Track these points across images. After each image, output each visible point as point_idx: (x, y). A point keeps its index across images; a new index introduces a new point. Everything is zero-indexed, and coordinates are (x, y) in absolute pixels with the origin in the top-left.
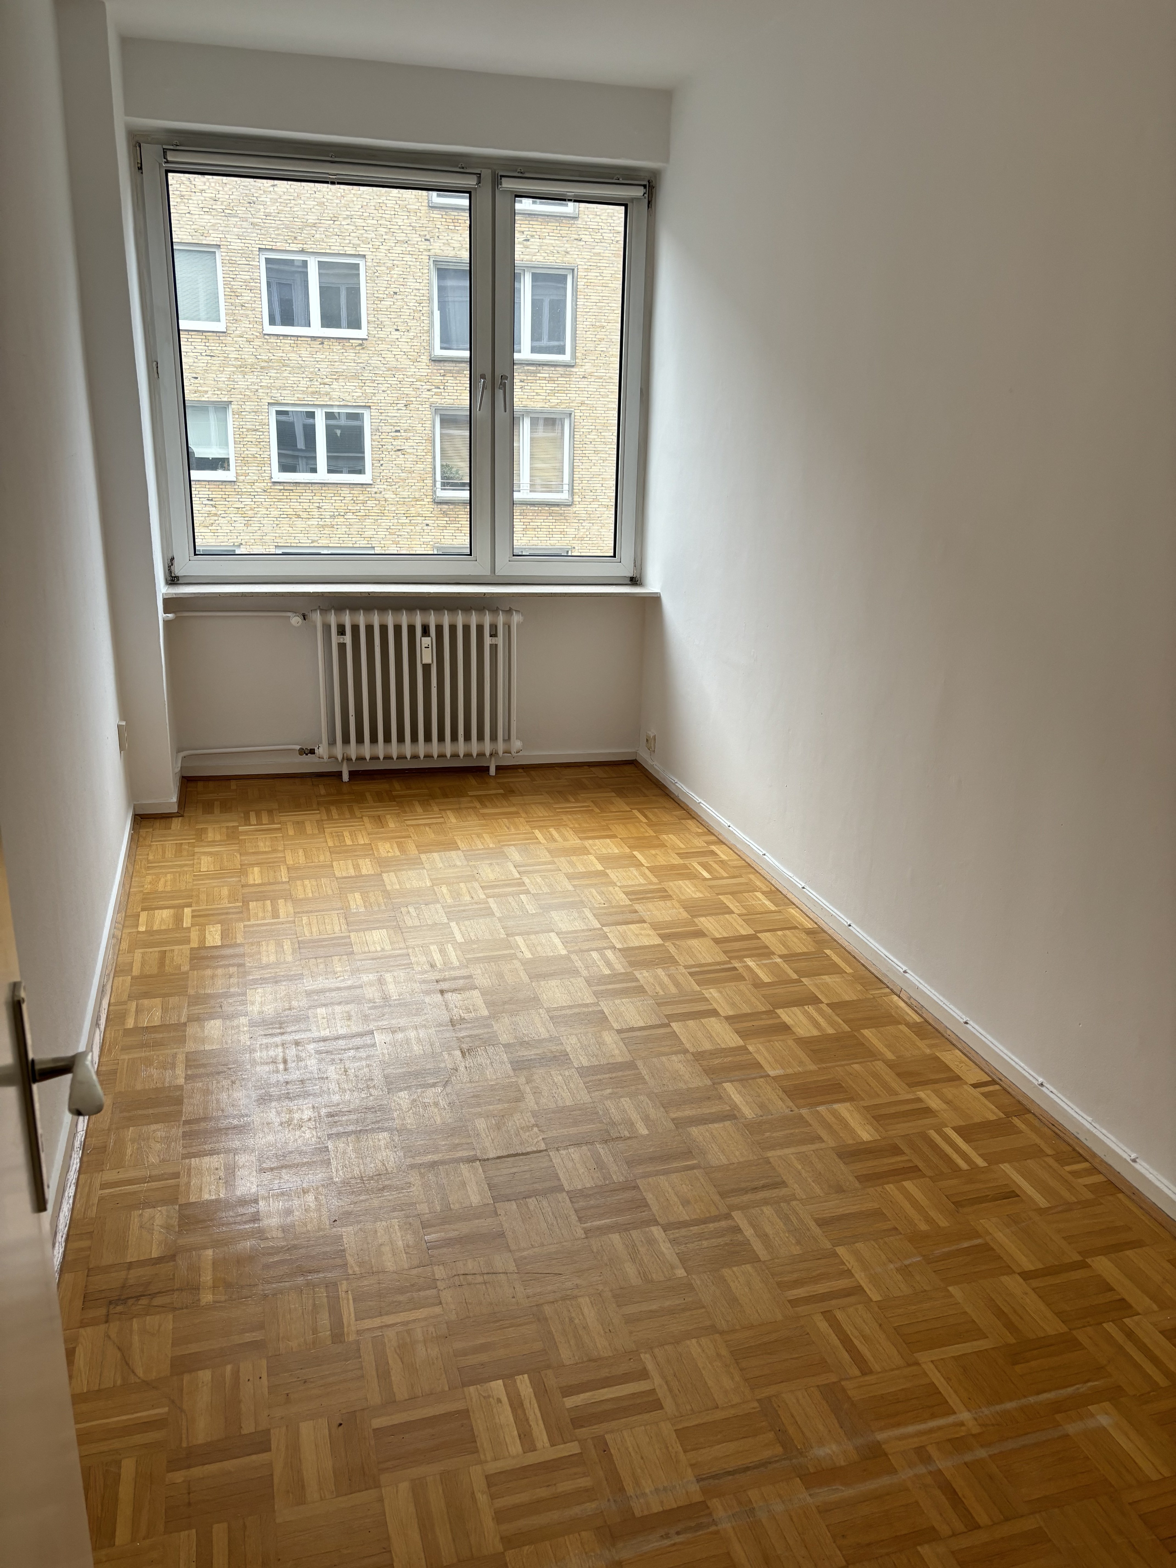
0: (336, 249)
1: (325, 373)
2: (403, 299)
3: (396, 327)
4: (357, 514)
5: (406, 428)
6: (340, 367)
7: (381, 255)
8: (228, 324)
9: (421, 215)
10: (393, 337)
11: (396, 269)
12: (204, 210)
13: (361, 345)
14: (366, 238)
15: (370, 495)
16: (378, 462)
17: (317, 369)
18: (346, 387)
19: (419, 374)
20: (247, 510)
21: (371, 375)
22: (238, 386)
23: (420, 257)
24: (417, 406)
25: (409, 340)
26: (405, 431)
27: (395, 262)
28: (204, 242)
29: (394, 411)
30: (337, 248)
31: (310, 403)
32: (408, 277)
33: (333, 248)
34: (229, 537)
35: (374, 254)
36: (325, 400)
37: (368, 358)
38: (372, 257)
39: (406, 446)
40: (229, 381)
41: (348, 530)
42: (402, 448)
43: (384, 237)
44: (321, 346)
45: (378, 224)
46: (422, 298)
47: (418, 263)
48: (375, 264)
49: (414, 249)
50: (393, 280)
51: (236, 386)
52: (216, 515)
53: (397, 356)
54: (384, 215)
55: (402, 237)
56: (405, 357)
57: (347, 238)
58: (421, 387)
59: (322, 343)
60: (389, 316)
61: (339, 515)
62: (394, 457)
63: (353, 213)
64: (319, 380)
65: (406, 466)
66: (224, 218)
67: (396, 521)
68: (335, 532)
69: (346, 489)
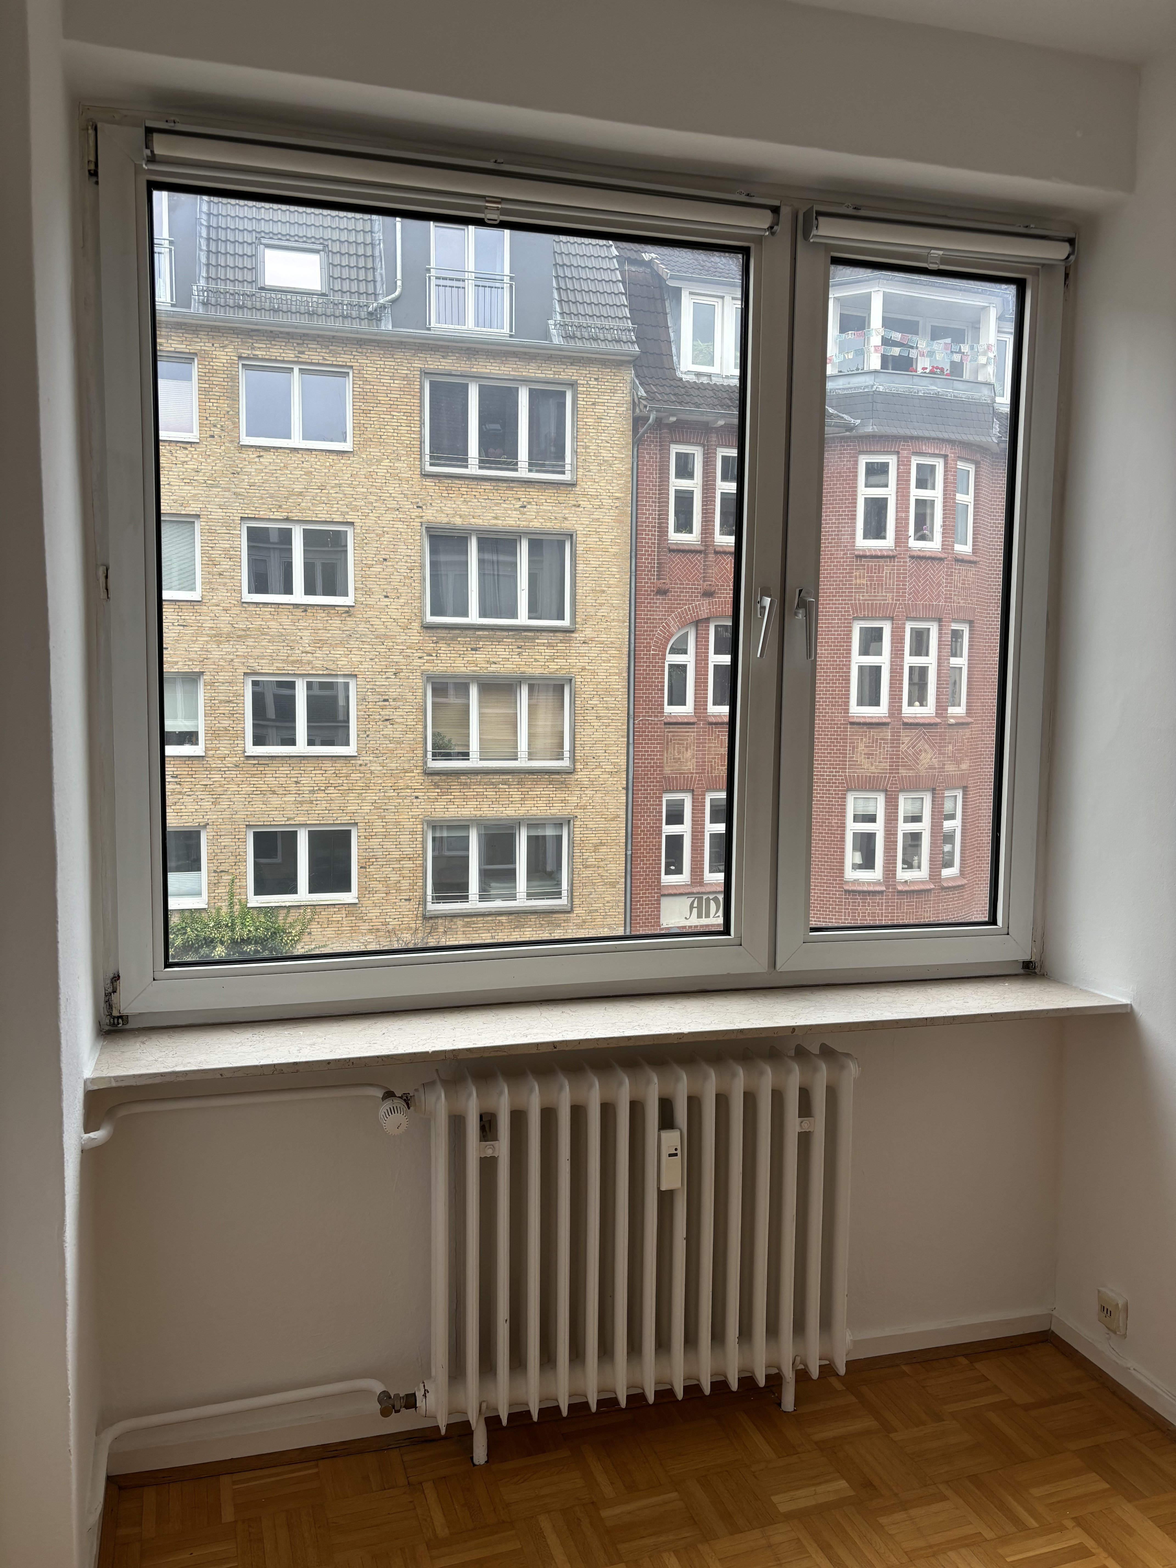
0: (323, 517)
1: (307, 641)
2: (393, 566)
3: (385, 594)
4: (339, 788)
5: (395, 697)
6: (324, 635)
7: (370, 522)
8: (204, 593)
9: (413, 483)
10: (382, 603)
11: (387, 536)
12: (185, 481)
13: (347, 612)
14: (356, 505)
15: (354, 768)
16: (363, 732)
17: (298, 638)
18: (330, 655)
19: (410, 641)
20: (215, 787)
21: (357, 643)
22: (211, 656)
23: (412, 523)
24: (407, 674)
25: (400, 607)
26: (394, 700)
27: (385, 529)
28: (183, 512)
29: (383, 680)
30: (324, 516)
31: (290, 672)
32: (399, 543)
33: (319, 516)
34: (195, 817)
35: (363, 521)
36: (308, 670)
37: (355, 626)
38: (361, 524)
39: (396, 715)
40: (202, 651)
41: (328, 805)
42: (391, 718)
43: (374, 505)
44: (303, 614)
45: (368, 492)
46: (413, 564)
47: (410, 530)
48: (364, 531)
49: (405, 516)
50: (383, 546)
51: (209, 656)
52: (180, 793)
53: (386, 624)
54: (374, 484)
55: (393, 504)
56: (395, 624)
57: (335, 506)
58: (411, 655)
59: (306, 611)
60: (378, 583)
61: (319, 790)
62: (381, 727)
63: (341, 481)
64: (301, 648)
65: (394, 736)
66: (205, 488)
67: (383, 794)
68: (314, 808)
69: (328, 762)
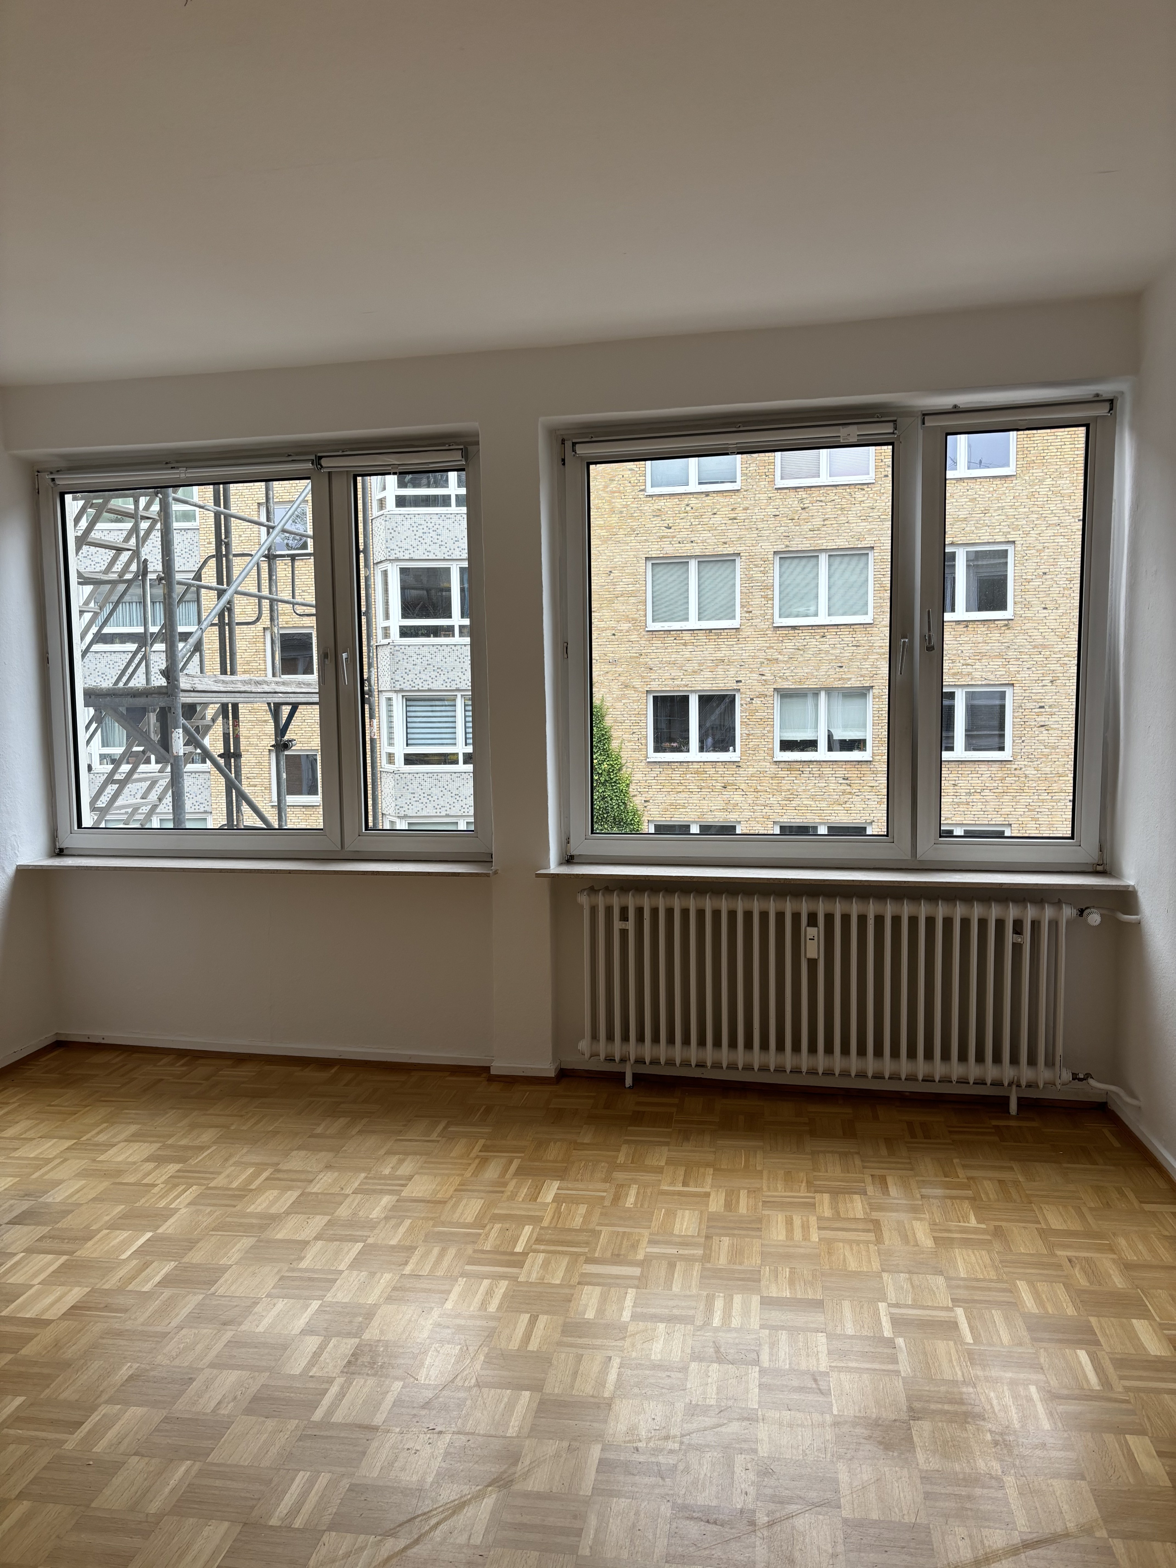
0: (985, 539)
1: (967, 655)
2: (1052, 578)
3: (1044, 606)
4: (994, 791)
5: (1050, 704)
6: (985, 648)
7: (1030, 540)
8: (876, 616)
9: (1075, 497)
10: (1040, 615)
11: (1047, 551)
12: (862, 518)
13: (1006, 625)
14: (1018, 525)
15: (1009, 772)
16: (1019, 738)
17: (960, 652)
18: (989, 666)
19: (1067, 649)
20: (881, 789)
21: (1015, 653)
22: (880, 672)
23: (1073, 537)
24: (1064, 682)
25: (1058, 617)
26: (1050, 707)
27: (1045, 544)
28: (859, 546)
29: (1039, 688)
30: (987, 537)
31: (951, 683)
32: (1060, 557)
33: (982, 538)
34: (862, 815)
35: (1024, 539)
36: (966, 680)
37: (1013, 637)
38: (1022, 542)
39: (1051, 722)
40: (872, 668)
41: (983, 807)
42: (1046, 723)
43: (1035, 522)
44: (965, 629)
45: (1030, 511)
46: (1072, 576)
47: (1070, 543)
48: (1025, 548)
49: (1066, 530)
50: (1043, 561)
51: (878, 672)
52: (850, 793)
53: (1043, 634)
54: (1036, 503)
55: (1055, 520)
56: (1053, 634)
57: (997, 527)
58: (1068, 662)
59: (967, 626)
60: (1037, 596)
61: (975, 792)
62: (1037, 733)
63: (1004, 504)
64: (961, 661)
65: (1049, 741)
66: (879, 523)
67: (1037, 797)
68: (970, 809)
69: (983, 766)
